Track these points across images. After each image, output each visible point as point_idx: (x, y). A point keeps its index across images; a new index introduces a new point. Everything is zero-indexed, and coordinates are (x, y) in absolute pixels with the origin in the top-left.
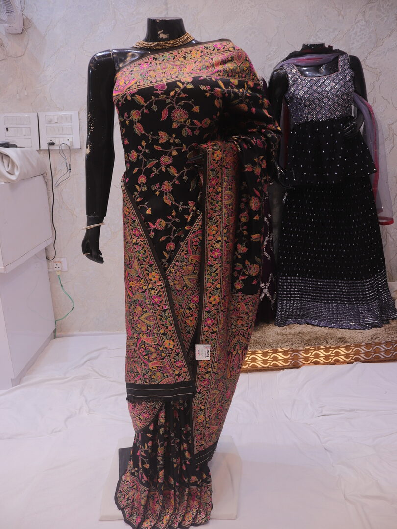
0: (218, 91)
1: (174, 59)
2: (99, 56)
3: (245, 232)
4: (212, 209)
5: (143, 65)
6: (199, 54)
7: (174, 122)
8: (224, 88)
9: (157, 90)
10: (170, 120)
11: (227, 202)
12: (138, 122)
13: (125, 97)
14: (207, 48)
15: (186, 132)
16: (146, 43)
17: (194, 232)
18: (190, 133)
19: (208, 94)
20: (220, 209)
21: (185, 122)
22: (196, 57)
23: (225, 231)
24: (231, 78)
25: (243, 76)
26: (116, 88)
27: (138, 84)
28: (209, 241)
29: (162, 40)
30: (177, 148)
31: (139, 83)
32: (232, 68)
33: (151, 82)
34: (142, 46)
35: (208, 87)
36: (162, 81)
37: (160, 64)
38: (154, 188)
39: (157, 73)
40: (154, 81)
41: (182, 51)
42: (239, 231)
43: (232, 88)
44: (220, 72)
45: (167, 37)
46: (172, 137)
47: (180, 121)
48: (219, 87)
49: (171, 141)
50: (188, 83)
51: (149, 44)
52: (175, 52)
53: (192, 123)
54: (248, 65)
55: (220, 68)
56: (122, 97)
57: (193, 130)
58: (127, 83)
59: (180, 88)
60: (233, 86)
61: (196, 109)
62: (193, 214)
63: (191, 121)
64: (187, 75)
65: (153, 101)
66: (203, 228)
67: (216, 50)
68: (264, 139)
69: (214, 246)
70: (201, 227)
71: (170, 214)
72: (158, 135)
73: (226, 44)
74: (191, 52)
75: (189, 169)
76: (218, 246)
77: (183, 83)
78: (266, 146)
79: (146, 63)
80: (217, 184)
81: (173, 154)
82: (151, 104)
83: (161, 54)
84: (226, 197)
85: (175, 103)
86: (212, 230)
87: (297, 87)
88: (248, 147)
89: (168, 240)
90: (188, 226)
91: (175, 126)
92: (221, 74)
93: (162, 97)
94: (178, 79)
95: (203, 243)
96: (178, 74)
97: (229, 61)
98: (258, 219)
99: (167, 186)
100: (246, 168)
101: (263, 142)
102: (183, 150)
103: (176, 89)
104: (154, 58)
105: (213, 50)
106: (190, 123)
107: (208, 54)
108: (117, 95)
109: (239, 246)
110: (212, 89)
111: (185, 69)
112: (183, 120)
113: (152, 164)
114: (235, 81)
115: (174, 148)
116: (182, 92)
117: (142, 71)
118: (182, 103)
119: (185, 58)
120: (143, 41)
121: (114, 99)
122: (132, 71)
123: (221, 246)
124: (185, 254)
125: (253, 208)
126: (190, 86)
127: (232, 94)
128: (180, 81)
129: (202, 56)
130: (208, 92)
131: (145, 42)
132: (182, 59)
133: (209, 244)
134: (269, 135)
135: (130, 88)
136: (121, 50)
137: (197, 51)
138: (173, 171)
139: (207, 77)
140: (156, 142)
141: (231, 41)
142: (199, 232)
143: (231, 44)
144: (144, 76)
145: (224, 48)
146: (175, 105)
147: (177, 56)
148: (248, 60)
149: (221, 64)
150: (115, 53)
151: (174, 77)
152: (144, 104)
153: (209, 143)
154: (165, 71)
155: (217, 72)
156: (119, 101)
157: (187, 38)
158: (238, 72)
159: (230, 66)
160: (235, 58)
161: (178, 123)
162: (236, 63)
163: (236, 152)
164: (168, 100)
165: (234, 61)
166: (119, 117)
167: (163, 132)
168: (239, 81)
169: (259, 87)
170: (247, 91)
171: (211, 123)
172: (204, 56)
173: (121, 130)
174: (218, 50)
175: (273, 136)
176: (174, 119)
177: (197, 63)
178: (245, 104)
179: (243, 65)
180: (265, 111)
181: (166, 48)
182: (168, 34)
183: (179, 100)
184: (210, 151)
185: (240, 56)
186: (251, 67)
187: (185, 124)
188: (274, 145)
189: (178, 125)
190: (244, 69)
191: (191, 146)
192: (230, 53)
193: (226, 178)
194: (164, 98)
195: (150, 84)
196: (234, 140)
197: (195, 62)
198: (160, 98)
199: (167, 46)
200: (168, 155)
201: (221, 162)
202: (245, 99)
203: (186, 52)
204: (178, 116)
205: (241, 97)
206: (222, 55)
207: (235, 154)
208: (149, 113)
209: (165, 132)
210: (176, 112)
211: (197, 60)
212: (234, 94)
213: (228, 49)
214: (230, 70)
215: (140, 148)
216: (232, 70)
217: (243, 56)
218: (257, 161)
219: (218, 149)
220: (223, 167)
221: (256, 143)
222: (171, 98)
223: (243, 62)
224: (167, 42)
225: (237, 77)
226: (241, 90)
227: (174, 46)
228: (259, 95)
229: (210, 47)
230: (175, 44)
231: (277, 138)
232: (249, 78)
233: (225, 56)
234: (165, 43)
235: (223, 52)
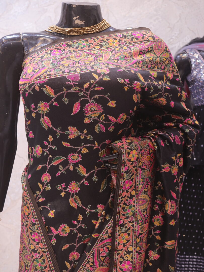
0: (137, 85)
1: (89, 46)
2: (8, 39)
3: (158, 238)
4: (124, 215)
5: (55, 51)
6: (117, 43)
7: (86, 117)
8: (144, 82)
9: (69, 81)
10: (82, 115)
11: (142, 208)
12: (46, 115)
13: (33, 87)
14: (125, 37)
15: (98, 128)
16: (60, 28)
17: (102, 240)
18: (103, 130)
19: (126, 88)
20: (133, 215)
21: (99, 117)
22: (113, 45)
23: (138, 240)
24: (150, 69)
26: (23, 76)
27: (48, 73)
28: (118, 251)
29: (78, 26)
30: (88, 145)
31: (50, 72)
32: (151, 59)
33: (63, 72)
34: (55, 31)
35: (127, 81)
36: (75, 71)
37: (74, 51)
38: (59, 188)
39: (70, 61)
40: (66, 70)
41: (98, 39)
42: (151, 236)
43: (152, 81)
44: (139, 63)
45: (82, 23)
46: (83, 133)
47: (93, 116)
48: (139, 80)
49: (82, 137)
50: (105, 75)
51: (62, 30)
52: (90, 40)
53: (107, 119)
54: (167, 55)
55: (139, 58)
56: (30, 87)
57: (107, 126)
58: (36, 71)
59: (95, 79)
60: (152, 78)
61: (112, 104)
62: (102, 219)
63: (105, 116)
64: (104, 66)
65: (64, 93)
66: (113, 236)
67: (134, 40)
68: (182, 134)
69: (124, 257)
70: (110, 235)
71: (76, 219)
72: (68, 130)
73: (146, 34)
74: (108, 40)
75: (100, 169)
76: (129, 257)
77: (99, 75)
78: (183, 142)
79: (58, 49)
80: (131, 187)
81: (83, 152)
82: (62, 96)
83: (76, 41)
84: (141, 202)
85: (88, 96)
86: (123, 237)
87: (200, 71)
88: (165, 144)
89: (71, 249)
90: (96, 234)
91: (87, 121)
92: (140, 66)
93: (75, 89)
94: (93, 70)
95: (111, 253)
96: (93, 63)
97: (148, 51)
98: (174, 224)
99: (74, 187)
100: (163, 168)
101: (180, 138)
102: (95, 148)
103: (91, 81)
104: (68, 45)
105: (132, 40)
106: (104, 118)
107: (126, 43)
108: (24, 84)
109: (151, 253)
110: (131, 83)
111: (101, 59)
112: (96, 115)
113: (58, 162)
114: (154, 73)
116: (97, 85)
117: (53, 58)
118: (97, 97)
119: (101, 46)
120: (56, 25)
121: (20, 87)
122: (42, 57)
123: (132, 258)
124: (91, 266)
125: (169, 212)
126: (107, 79)
127: (152, 88)
128: (96, 72)
129: (119, 45)
130: (126, 86)
131: (58, 27)
132: (98, 47)
133: (118, 254)
134: (187, 131)
135: (39, 77)
136: (32, 34)
137: (115, 39)
138: (82, 170)
139: (125, 68)
140: (65, 137)
141: (150, 30)
142: (108, 241)
143: (150, 34)
144: (56, 64)
145: (143, 37)
146: (89, 99)
147: (92, 44)
148: (168, 51)
149: (139, 54)
150: (25, 37)
151: (89, 66)
152: (54, 96)
153: (124, 140)
154: (79, 60)
155: (136, 63)
156: (25, 91)
157: (104, 25)
158: (157, 63)
159: (149, 56)
160: (154, 48)
161: (91, 118)
162: (156, 54)
163: (152, 150)
164: (81, 93)
165: (153, 51)
166: (25, 108)
167: (73, 127)
168: (158, 73)
169: (178, 79)
170: (166, 83)
171: (127, 118)
172: (121, 45)
173: (26, 122)
174: (137, 39)
175: (191, 130)
176: (87, 114)
177: (114, 52)
178: (164, 98)
179: (162, 56)
180: (183, 105)
181: (81, 34)
182: (84, 21)
183: (94, 93)
184: (125, 150)
185: (159, 46)
186: (170, 58)
187: (98, 120)
188: (192, 141)
189: (90, 120)
190: (163, 60)
191: (103, 143)
192: (149, 43)
193: (141, 180)
194: (77, 90)
195: (62, 74)
196: (151, 136)
197: (112, 52)
198: (72, 90)
199: (82, 32)
200: (77, 152)
201: (137, 163)
202: (164, 93)
203: (102, 40)
204: (92, 110)
205: (160, 90)
206: (141, 44)
207: (152, 153)
208: (59, 106)
209: (75, 128)
210: (89, 107)
211: (114, 49)
212: (154, 88)
213: (148, 38)
214: (149, 61)
215: (46, 143)
216: (152, 61)
217: (163, 46)
218: (174, 160)
219: (134, 148)
220: (138, 168)
221: (174, 140)
222: (85, 91)
223: (163, 53)
224: (82, 28)
225: (156, 68)
226: (160, 83)
227: (90, 33)
228: (177, 88)
229: (128, 35)
230: (91, 31)
231: (195, 133)
232: (168, 69)
233: (144, 46)
234: (80, 30)
235: (142, 42)
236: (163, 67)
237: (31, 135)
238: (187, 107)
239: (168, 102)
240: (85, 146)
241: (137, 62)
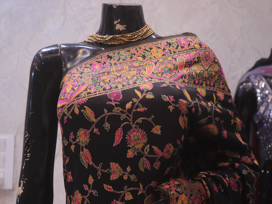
0: (183, 104)
1: (131, 58)
5: (95, 65)
6: (161, 53)
7: (129, 148)
8: (191, 101)
9: (110, 100)
13: (72, 109)
14: (170, 45)
15: (143, 165)
16: (100, 36)
18: (149, 166)
19: (171, 108)
21: (143, 149)
22: (157, 56)
24: (198, 86)
26: (61, 96)
27: (88, 90)
29: (119, 32)
30: (132, 189)
31: (90, 89)
32: (198, 72)
33: (104, 89)
34: (95, 41)
35: (172, 98)
36: (117, 87)
37: (115, 64)
39: (111, 76)
40: (107, 87)
41: (140, 48)
43: (200, 100)
44: (185, 78)
45: (124, 28)
46: (126, 171)
48: (185, 99)
49: (126, 178)
50: (148, 91)
51: (103, 38)
52: (133, 50)
53: (151, 151)
54: (217, 68)
55: (185, 71)
56: (69, 109)
57: (152, 161)
58: (76, 89)
59: (137, 97)
60: (201, 97)
61: (157, 130)
63: (150, 147)
64: (147, 80)
65: (106, 115)
67: (179, 48)
68: (239, 177)
73: (192, 40)
74: (151, 49)
77: (142, 92)
78: (241, 190)
79: (99, 62)
81: (126, 198)
82: (103, 120)
83: (117, 52)
85: (131, 120)
91: (130, 154)
92: (186, 81)
93: (117, 110)
94: (136, 86)
96: (135, 78)
97: (195, 63)
102: (140, 193)
103: (133, 99)
104: (108, 56)
105: (177, 48)
106: (148, 150)
107: (171, 53)
108: (62, 107)
110: (176, 102)
111: (144, 72)
112: (140, 146)
114: (202, 91)
115: (128, 188)
116: (140, 105)
117: (94, 73)
118: (140, 120)
119: (144, 57)
120: (97, 33)
121: (59, 112)
122: (82, 73)
126: (150, 96)
127: (200, 109)
128: (138, 89)
129: (164, 55)
130: (171, 105)
131: (98, 36)
132: (140, 59)
134: (245, 172)
135: (78, 96)
136: (71, 45)
137: (159, 48)
139: (170, 83)
141: (197, 37)
143: (196, 41)
144: (96, 80)
145: (189, 45)
146: (131, 123)
147: (135, 54)
148: (217, 63)
149: (185, 67)
150: (63, 49)
151: (131, 82)
152: (94, 120)
154: (120, 74)
156: (64, 115)
157: (147, 31)
158: (205, 78)
159: (196, 69)
160: (202, 58)
162: (203, 66)
163: (205, 197)
164: (123, 115)
165: (201, 63)
166: (63, 139)
167: (116, 163)
168: (207, 91)
169: (230, 101)
170: (216, 105)
171: (174, 151)
172: (165, 55)
173: (64, 159)
174: (182, 47)
175: (249, 172)
176: (130, 144)
177: (158, 64)
178: (215, 125)
179: (211, 68)
180: (238, 136)
181: (122, 43)
182: (125, 25)
183: (137, 115)
184: (173, 193)
185: (207, 56)
186: (220, 72)
187: (142, 152)
188: (250, 187)
189: (134, 153)
190: (212, 74)
191: (149, 185)
192: (196, 52)
194: (118, 112)
196: (202, 178)
197: (156, 63)
198: (114, 112)
199: (123, 40)
200: (120, 199)
202: (215, 117)
203: (145, 50)
204: (135, 139)
205: (210, 114)
206: (187, 54)
207: (204, 201)
209: (118, 164)
210: (132, 134)
211: (158, 61)
213: (194, 46)
214: (197, 75)
215: (86, 188)
216: (199, 75)
217: (211, 56)
219: (182, 191)
221: (229, 184)
222: (127, 113)
223: (211, 65)
224: (123, 35)
225: (205, 85)
226: (209, 104)
227: (132, 41)
228: (230, 112)
229: (173, 43)
230: (133, 39)
231: (254, 176)
232: (218, 87)
233: (191, 56)
234: (121, 37)
235: (188, 51)
236: (212, 84)
237: (70, 178)
238: (243, 140)
239: (220, 131)
241: (183, 76)
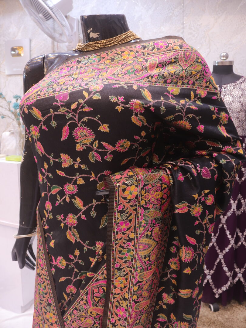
0: (136, 104)
1: (99, 61)
4: (121, 258)
5: (64, 69)
6: (133, 55)
7: (78, 143)
8: (151, 100)
9: (57, 101)
10: (71, 141)
12: (38, 140)
14: (145, 47)
15: (93, 157)
17: (97, 280)
18: (99, 159)
19: (119, 108)
20: (132, 260)
21: (92, 144)
22: (128, 58)
23: (135, 288)
24: (170, 85)
25: (191, 82)
27: (39, 93)
28: (115, 294)
29: (93, 40)
30: (83, 175)
31: (41, 91)
32: (172, 72)
35: (121, 99)
38: (59, 218)
40: (57, 88)
41: (111, 53)
42: (165, 279)
43: (167, 98)
44: (152, 77)
45: (97, 36)
46: (76, 161)
47: (85, 142)
49: (76, 166)
50: (95, 93)
52: (103, 54)
53: (101, 146)
54: (199, 67)
55: (156, 72)
57: (103, 154)
59: (84, 99)
60: (170, 96)
61: (104, 128)
62: (98, 259)
63: (99, 143)
65: (51, 115)
66: (108, 279)
67: (155, 50)
68: (215, 165)
69: (121, 302)
70: (106, 277)
71: (73, 253)
72: (60, 157)
73: (172, 42)
74: (122, 52)
75: (100, 203)
77: (90, 93)
78: (216, 176)
79: (67, 67)
80: (128, 229)
81: (78, 183)
82: (49, 119)
83: (87, 57)
85: (77, 119)
86: (119, 281)
88: (186, 177)
89: (68, 282)
90: (91, 273)
91: (79, 148)
92: (153, 80)
93: (62, 110)
95: (107, 294)
97: (171, 63)
98: (190, 272)
99: (72, 219)
101: (212, 171)
102: (92, 179)
103: (79, 100)
104: (78, 61)
105: (152, 50)
106: (97, 145)
107: (144, 55)
109: (165, 296)
110: (126, 101)
112: (88, 141)
113: (56, 191)
116: (85, 105)
118: (85, 119)
119: (113, 60)
124: (85, 304)
126: (97, 97)
127: (163, 108)
128: (87, 90)
129: (135, 57)
130: (119, 105)
132: (109, 61)
133: (114, 298)
134: (223, 161)
137: (131, 51)
138: (78, 203)
140: (58, 165)
142: (104, 283)
144: (52, 83)
145: (167, 47)
146: (77, 122)
147: (104, 58)
148: (200, 63)
149: (158, 67)
152: (41, 118)
155: (148, 77)
158: (182, 77)
159: (171, 69)
160: (180, 59)
161: (83, 144)
162: (181, 66)
163: (167, 185)
164: (69, 115)
165: (178, 63)
167: (65, 154)
169: (214, 98)
170: (194, 102)
171: (132, 145)
172: (137, 57)
174: (158, 49)
175: (229, 162)
176: (77, 139)
177: (125, 66)
178: (186, 121)
179: (192, 68)
181: (96, 49)
183: (83, 114)
184: (119, 186)
185: (188, 56)
186: (204, 71)
187: (91, 147)
188: (228, 174)
189: (83, 146)
190: (192, 73)
191: (101, 174)
192: (174, 53)
193: (143, 222)
194: (64, 112)
195: (52, 93)
196: (167, 168)
197: (122, 65)
198: (59, 112)
199: (97, 46)
200: (72, 183)
201: (137, 202)
202: (187, 114)
203: (116, 53)
204: (82, 135)
205: (179, 111)
206: (163, 55)
207: (165, 188)
208: (48, 130)
209: (68, 155)
210: (78, 131)
211: (126, 62)
212: (166, 108)
213: (173, 48)
214: (169, 74)
216: (173, 75)
217: (192, 56)
218: (196, 198)
219: (133, 183)
220: (139, 207)
221: (200, 173)
222: (73, 113)
223: (192, 64)
224: (97, 41)
225: (181, 84)
226: (182, 101)
227: (106, 46)
228: (213, 108)
229: (148, 46)
230: (109, 44)
231: (235, 165)
232: (200, 85)
233: (166, 57)
234: (95, 43)
235: (164, 52)
240: (80, 176)
241: (150, 75)
